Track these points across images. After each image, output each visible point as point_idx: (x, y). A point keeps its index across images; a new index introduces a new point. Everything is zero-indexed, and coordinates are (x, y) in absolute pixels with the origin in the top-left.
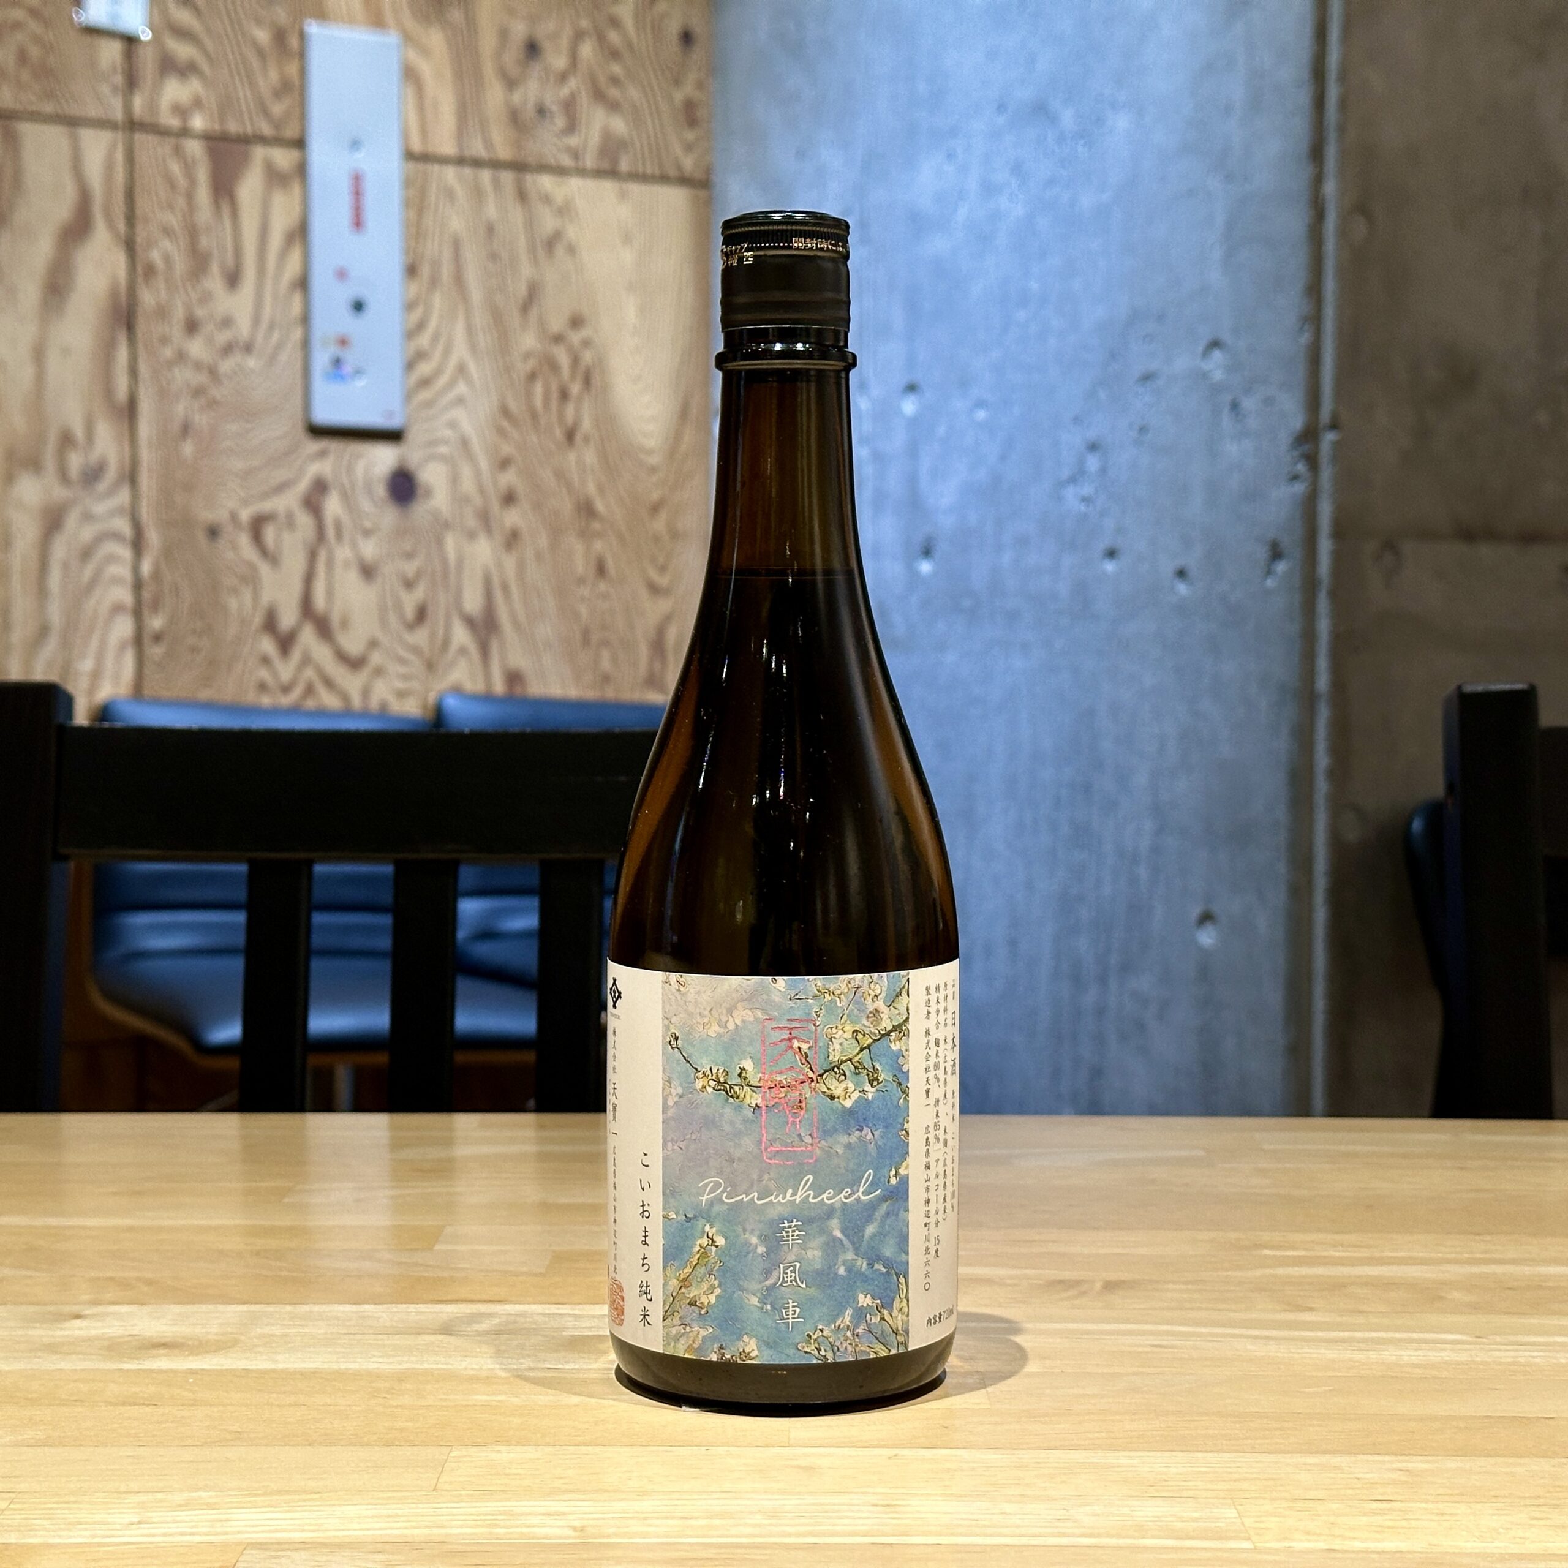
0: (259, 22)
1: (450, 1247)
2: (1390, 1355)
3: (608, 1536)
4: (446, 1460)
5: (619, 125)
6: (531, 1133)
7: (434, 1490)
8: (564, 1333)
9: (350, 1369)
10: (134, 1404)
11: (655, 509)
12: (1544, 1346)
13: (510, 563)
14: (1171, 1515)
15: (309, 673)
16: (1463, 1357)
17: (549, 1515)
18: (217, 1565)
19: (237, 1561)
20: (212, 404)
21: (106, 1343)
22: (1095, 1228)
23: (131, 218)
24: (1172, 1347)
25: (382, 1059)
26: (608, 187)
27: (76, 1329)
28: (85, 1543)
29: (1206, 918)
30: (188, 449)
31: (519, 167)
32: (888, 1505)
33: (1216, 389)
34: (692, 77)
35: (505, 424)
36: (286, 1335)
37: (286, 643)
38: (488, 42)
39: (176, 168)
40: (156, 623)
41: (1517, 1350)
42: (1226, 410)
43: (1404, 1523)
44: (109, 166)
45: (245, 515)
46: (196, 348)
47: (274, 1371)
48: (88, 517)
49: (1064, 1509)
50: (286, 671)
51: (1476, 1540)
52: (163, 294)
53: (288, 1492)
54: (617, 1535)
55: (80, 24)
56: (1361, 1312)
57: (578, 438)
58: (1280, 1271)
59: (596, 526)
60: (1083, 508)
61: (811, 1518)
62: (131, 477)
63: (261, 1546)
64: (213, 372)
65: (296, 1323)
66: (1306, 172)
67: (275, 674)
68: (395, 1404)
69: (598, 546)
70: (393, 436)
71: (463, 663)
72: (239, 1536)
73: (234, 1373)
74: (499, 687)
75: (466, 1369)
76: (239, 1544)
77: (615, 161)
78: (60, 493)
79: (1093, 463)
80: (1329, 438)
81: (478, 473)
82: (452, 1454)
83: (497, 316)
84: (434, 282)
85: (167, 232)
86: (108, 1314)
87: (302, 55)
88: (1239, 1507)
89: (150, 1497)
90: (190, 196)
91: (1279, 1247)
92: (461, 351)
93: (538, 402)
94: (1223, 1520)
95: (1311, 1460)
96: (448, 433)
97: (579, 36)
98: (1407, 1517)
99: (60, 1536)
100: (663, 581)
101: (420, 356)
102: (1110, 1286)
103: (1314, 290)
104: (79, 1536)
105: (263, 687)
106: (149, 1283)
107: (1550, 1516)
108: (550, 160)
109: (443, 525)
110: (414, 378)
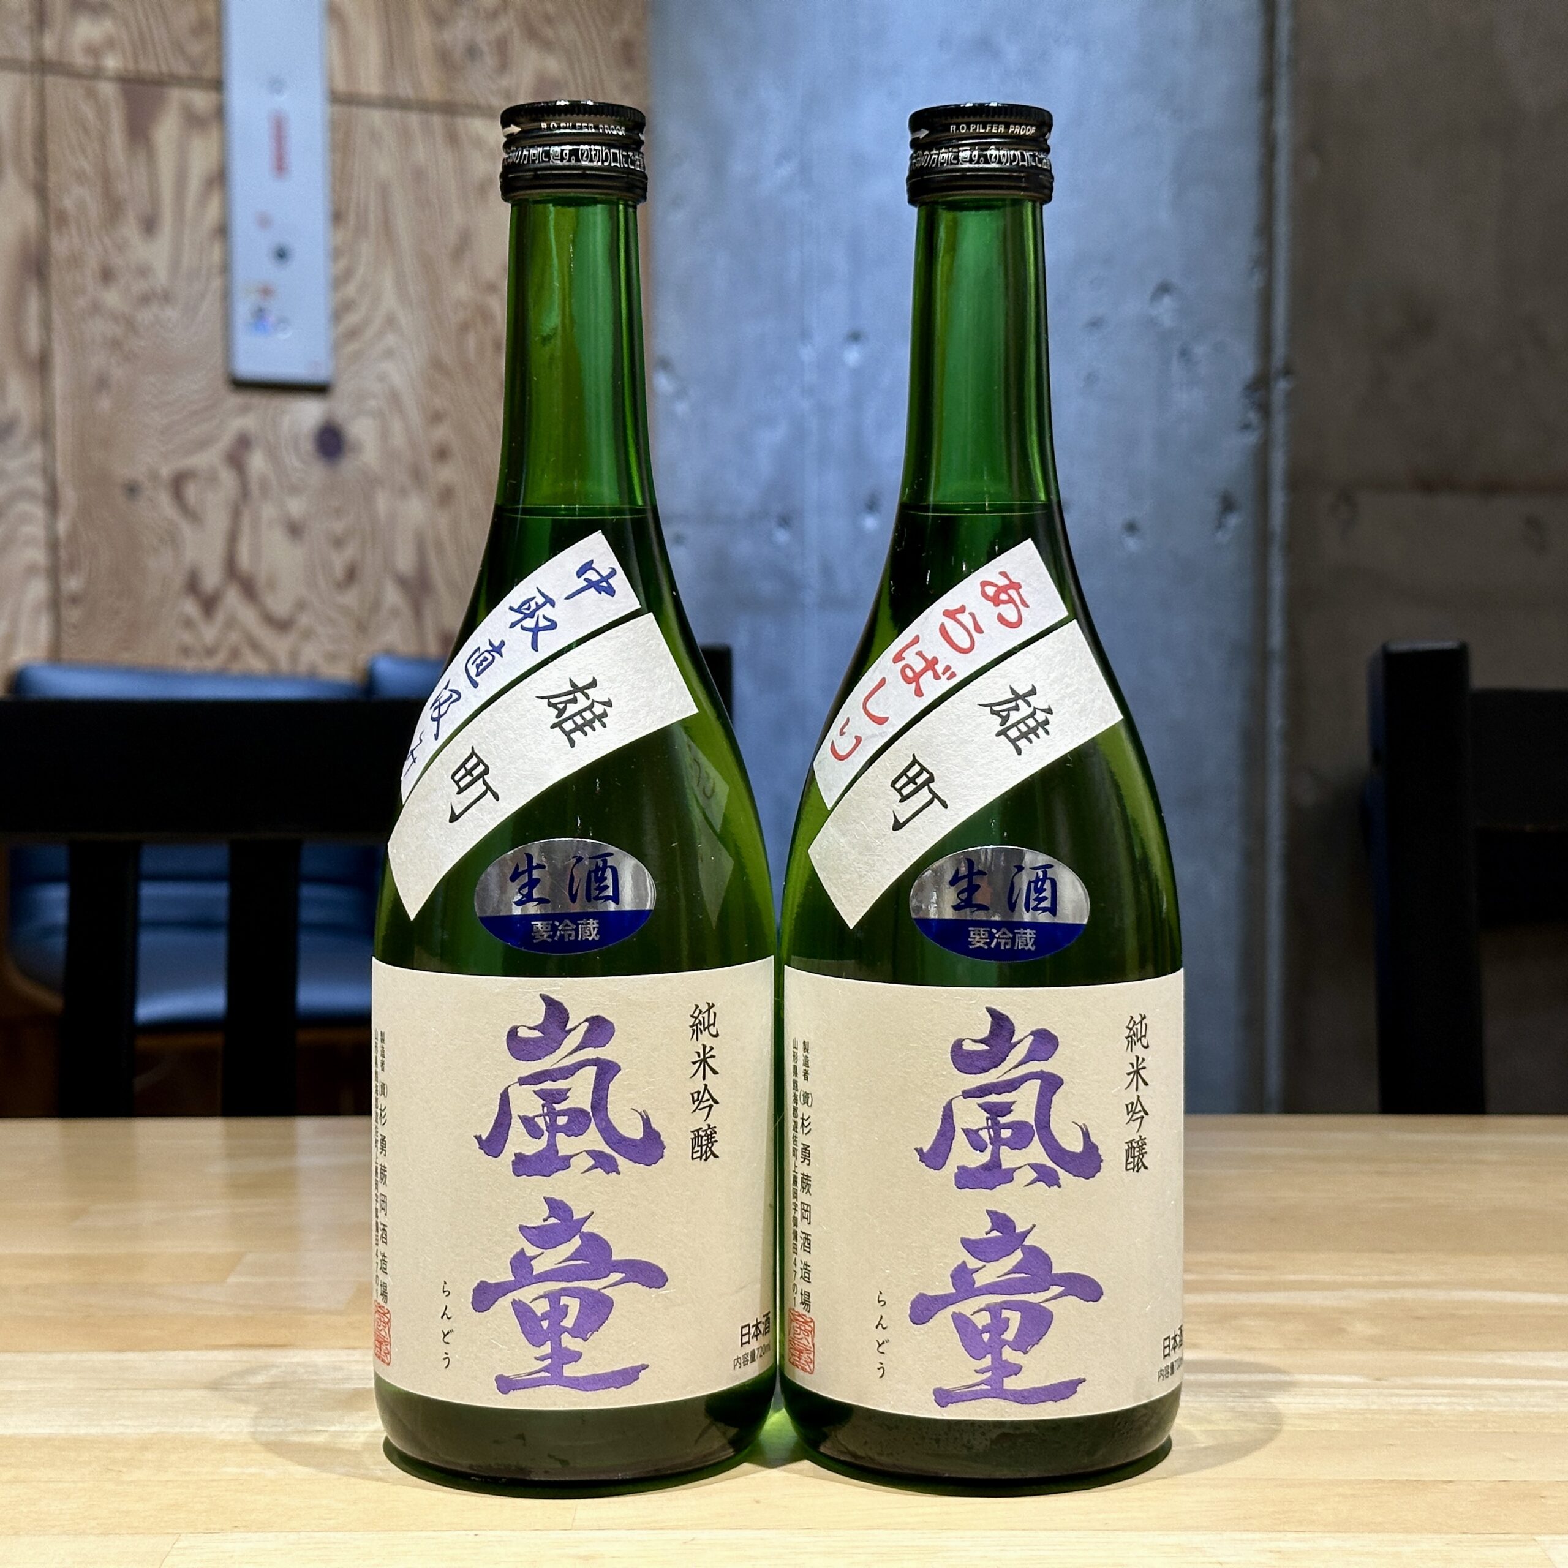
1: (246, 1278)
4: (169, 1552)
5: (553, 65)
9: (90, 1434)
12: (1449, 1389)
13: (443, 521)
15: (235, 637)
16: (1357, 1404)
20: (129, 357)
23: (42, 162)
30: (105, 404)
31: (449, 109)
33: (1165, 336)
34: (628, 15)
35: (438, 377)
36: (28, 1392)
37: (209, 604)
39: (88, 112)
40: (72, 584)
41: (1420, 1396)
42: (1176, 356)
44: (18, 109)
45: (166, 471)
46: (112, 298)
50: (209, 633)
52: (76, 243)
62: (44, 432)
64: (130, 325)
65: (45, 1376)
66: (1257, 107)
67: (199, 638)
68: (129, 1479)
70: (318, 389)
71: (395, 625)
74: (434, 649)
75: (222, 1433)
80: (1281, 386)
81: (409, 428)
82: (177, 1545)
83: (427, 264)
84: (361, 229)
85: (80, 177)
90: (103, 140)
92: (390, 300)
93: (471, 353)
96: (378, 386)
101: (347, 306)
103: (1266, 230)
105: (185, 651)
108: (482, 101)
109: (371, 482)
110: (342, 328)
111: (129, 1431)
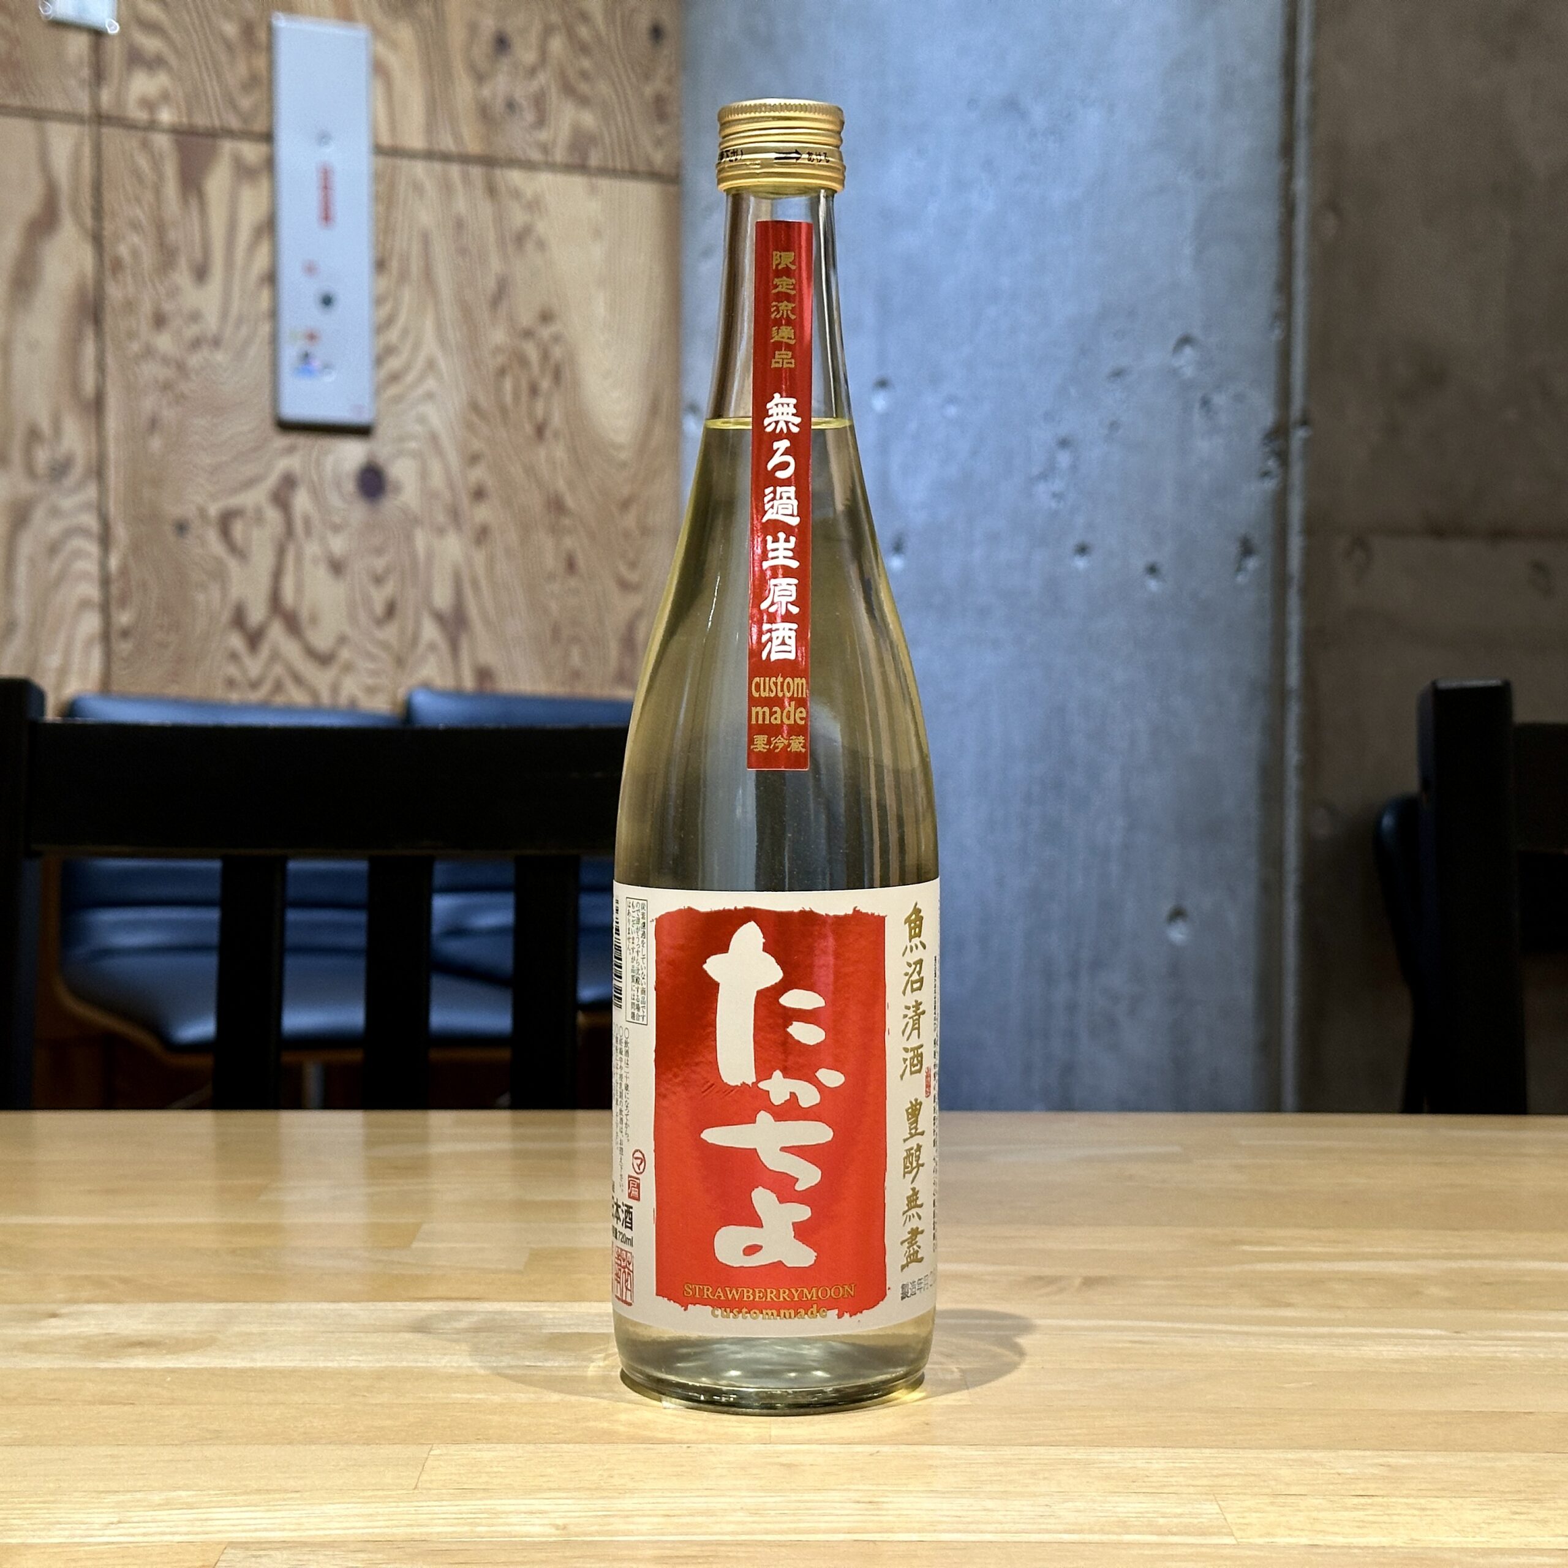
0: (227, 15)
1: (427, 1245)
2: (1369, 1350)
3: (591, 1534)
4: (427, 1458)
5: (588, 119)
6: (507, 1130)
7: (415, 1489)
8: (544, 1331)
9: (329, 1367)
10: (113, 1403)
11: (625, 505)
12: (1522, 1341)
13: (479, 558)
14: (1154, 1512)
15: (278, 670)
16: (1440, 1352)
17: (532, 1513)
18: (200, 1564)
19: (218, 1560)
20: (180, 399)
21: (81, 1342)
22: (1074, 1225)
23: (98, 212)
24: (1153, 1343)
25: (355, 1056)
26: (578, 182)
27: (53, 1328)
28: (65, 1543)
29: (1177, 914)
30: (156, 444)
31: (488, 161)
32: (870, 1502)
33: (1187, 386)
34: (662, 72)
35: (475, 419)
36: (263, 1334)
37: (254, 639)
38: (457, 35)
39: (143, 162)
40: (124, 618)
41: (1496, 1345)
42: (1197, 405)
43: (1386, 1518)
44: (76, 159)
45: (214, 510)
46: (164, 342)
47: (252, 1369)
48: (55, 512)
49: (1047, 1505)
50: (254, 666)
51: (1458, 1534)
52: (131, 289)
53: (268, 1491)
54: (599, 1533)
55: (47, 17)
56: (1339, 1308)
57: (548, 434)
58: (1259, 1267)
59: (567, 522)
60: (1053, 504)
61: (794, 1515)
62: (98, 471)
63: (244, 1545)
64: (181, 367)
65: (274, 1321)
66: (1277, 169)
67: (244, 671)
68: (374, 1402)
69: (568, 542)
70: (362, 431)
71: (432, 659)
72: (220, 1535)
73: (212, 1372)
74: (469, 683)
75: (445, 1367)
76: (219, 1543)
77: (585, 156)
78: (26, 488)
79: (1064, 459)
80: (1299, 435)
81: (447, 470)
82: (432, 1453)
83: (466, 311)
84: (403, 276)
85: (135, 226)
86: (84, 1313)
87: (270, 48)
88: (1220, 1503)
89: (128, 1496)
90: (158, 190)
91: (1259, 1243)
92: (430, 345)
93: (508, 398)
94: (1206, 1516)
95: (1291, 1455)
96: (418, 429)
97: (548, 30)
98: (1389, 1512)
99: (39, 1537)
100: (633, 577)
101: (389, 351)
102: (1089, 1282)
103: (1285, 286)
104: (57, 1536)
105: (231, 683)
106: (124, 1281)
107: (1531, 1511)
108: (520, 154)
109: (412, 521)
110: (384, 372)
111: (362, 1365)
